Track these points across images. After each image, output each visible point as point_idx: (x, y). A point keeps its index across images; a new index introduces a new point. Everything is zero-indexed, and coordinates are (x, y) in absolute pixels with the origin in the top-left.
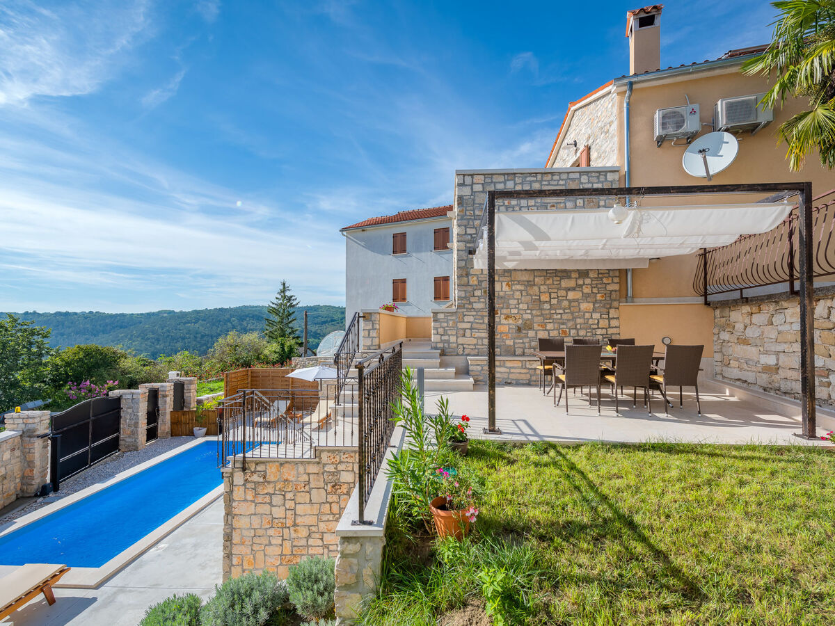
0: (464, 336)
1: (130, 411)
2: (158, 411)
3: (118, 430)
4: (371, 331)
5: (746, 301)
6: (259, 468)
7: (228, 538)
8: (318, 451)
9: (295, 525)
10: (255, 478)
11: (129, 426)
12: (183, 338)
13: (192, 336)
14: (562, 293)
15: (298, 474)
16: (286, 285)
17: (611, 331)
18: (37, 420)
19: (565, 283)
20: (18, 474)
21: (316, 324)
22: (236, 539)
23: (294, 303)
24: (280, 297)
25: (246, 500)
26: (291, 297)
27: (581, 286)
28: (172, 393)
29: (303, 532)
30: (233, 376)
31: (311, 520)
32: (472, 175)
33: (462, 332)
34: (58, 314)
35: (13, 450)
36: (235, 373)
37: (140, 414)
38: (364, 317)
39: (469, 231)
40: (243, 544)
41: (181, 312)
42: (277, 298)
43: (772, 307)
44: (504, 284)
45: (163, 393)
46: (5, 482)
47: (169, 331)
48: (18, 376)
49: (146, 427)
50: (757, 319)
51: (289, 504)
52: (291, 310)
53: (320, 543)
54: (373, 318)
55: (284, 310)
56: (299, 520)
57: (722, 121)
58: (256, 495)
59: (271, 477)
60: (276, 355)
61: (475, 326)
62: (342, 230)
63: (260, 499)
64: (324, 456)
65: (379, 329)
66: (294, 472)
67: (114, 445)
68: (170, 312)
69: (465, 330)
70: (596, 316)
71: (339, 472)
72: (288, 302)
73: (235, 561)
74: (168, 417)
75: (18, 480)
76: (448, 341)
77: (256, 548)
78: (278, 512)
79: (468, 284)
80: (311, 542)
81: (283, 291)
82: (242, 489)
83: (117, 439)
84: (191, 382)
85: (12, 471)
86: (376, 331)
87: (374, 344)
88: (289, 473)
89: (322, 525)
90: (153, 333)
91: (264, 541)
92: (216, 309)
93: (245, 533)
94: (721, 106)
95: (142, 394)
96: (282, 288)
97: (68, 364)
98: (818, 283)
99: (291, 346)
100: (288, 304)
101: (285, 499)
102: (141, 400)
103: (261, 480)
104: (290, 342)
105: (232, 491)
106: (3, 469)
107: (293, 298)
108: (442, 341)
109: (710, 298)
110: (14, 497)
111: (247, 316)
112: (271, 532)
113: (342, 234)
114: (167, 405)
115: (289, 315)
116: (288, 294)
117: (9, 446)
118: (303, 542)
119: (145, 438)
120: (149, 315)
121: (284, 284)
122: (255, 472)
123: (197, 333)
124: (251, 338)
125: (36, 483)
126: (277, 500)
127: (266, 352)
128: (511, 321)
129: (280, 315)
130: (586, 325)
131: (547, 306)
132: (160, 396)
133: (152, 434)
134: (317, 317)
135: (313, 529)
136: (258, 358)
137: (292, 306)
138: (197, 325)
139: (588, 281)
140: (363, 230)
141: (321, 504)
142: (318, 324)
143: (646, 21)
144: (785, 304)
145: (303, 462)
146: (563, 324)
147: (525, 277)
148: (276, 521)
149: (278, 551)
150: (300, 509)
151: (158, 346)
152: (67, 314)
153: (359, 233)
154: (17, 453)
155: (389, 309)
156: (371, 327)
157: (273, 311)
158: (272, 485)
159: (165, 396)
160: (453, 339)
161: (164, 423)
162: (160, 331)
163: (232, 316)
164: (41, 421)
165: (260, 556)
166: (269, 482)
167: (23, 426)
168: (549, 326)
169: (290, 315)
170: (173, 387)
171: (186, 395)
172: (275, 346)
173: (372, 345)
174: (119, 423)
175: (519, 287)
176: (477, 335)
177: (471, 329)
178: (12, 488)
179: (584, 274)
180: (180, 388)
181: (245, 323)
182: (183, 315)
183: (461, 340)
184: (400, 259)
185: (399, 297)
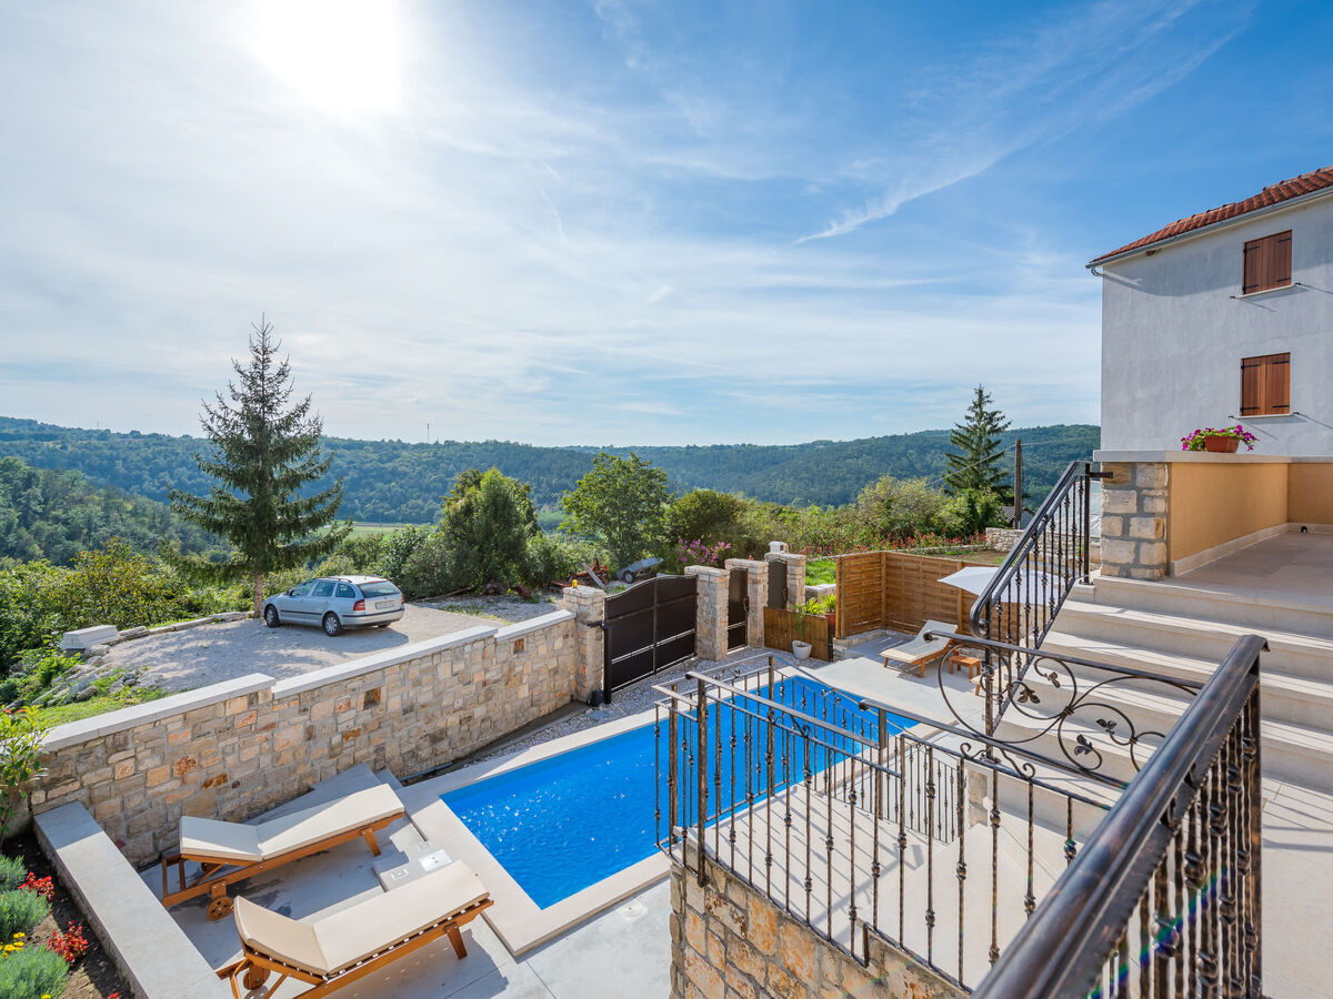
1: (707, 599)
2: (747, 602)
3: (692, 624)
4: (1134, 521)
6: (732, 894)
11: (706, 621)
12: (843, 479)
13: (854, 477)
16: (984, 394)
18: (588, 602)
20: (571, 668)
21: (1055, 460)
23: (1001, 424)
24: (972, 415)
25: (707, 958)
26: (995, 413)
28: (766, 578)
30: (853, 563)
34: (714, 447)
35: (566, 636)
36: (857, 557)
37: (718, 607)
38: (1108, 475)
41: (840, 442)
42: (968, 418)
45: (753, 577)
46: (557, 677)
47: (825, 469)
48: (640, 526)
49: (727, 628)
52: (993, 438)
54: (1141, 480)
55: (980, 438)
59: (756, 937)
60: (960, 520)
62: (1092, 266)
65: (1167, 515)
67: (688, 647)
68: (827, 443)
72: (989, 423)
74: (760, 615)
75: (572, 677)
81: (979, 404)
83: (692, 637)
84: (797, 563)
85: (565, 664)
86: (1152, 521)
87: (1144, 561)
88: (798, 956)
90: (807, 470)
92: (886, 437)
95: (721, 577)
96: (976, 398)
97: (686, 513)
99: (987, 504)
100: (988, 427)
102: (719, 586)
104: (987, 497)
105: (683, 916)
106: (555, 660)
107: (997, 416)
110: (567, 699)
111: (932, 447)
113: (1094, 271)
114: (759, 595)
115: (990, 448)
116: (988, 408)
117: (561, 630)
119: (726, 643)
120: (802, 447)
121: (981, 392)
122: (725, 899)
123: (860, 473)
124: (914, 488)
125: (589, 684)
127: (943, 513)
129: (974, 446)
132: (749, 581)
133: (737, 638)
134: (1059, 447)
136: (928, 523)
137: (995, 430)
138: (860, 462)
140: (1150, 253)
142: (1060, 458)
151: (812, 489)
152: (722, 447)
153: (1140, 263)
154: (571, 641)
155: (1217, 443)
156: (1133, 508)
157: (961, 438)
159: (756, 582)
161: (755, 624)
162: (815, 468)
163: (908, 447)
164: (593, 603)
166: (751, 945)
167: (577, 606)
169: (991, 446)
170: (767, 569)
171: (789, 582)
172: (960, 502)
173: (1136, 564)
174: (695, 615)
178: (565, 686)
180: (779, 572)
181: (928, 458)
182: (843, 446)
184: (1266, 302)
185: (1262, 402)
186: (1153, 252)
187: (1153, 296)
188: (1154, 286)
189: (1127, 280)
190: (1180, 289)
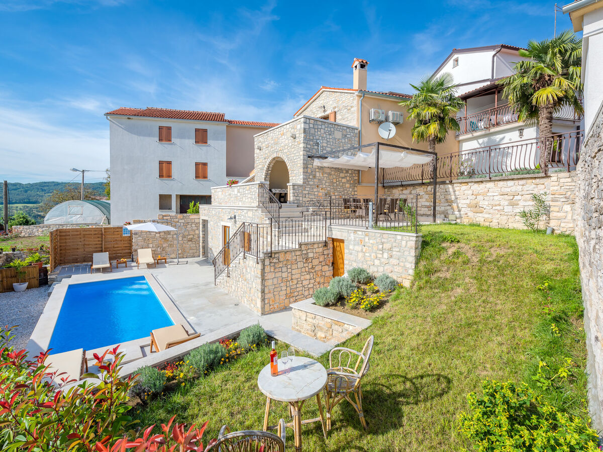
0: (305, 197)
5: (402, 186)
6: (276, 256)
7: (263, 292)
8: (300, 245)
9: (292, 279)
10: (275, 261)
14: (340, 179)
15: (292, 256)
17: (355, 196)
19: (342, 175)
22: (266, 291)
25: (271, 272)
27: (346, 177)
29: (295, 282)
31: (297, 276)
32: (309, 119)
33: (304, 195)
39: (309, 146)
40: (270, 293)
43: (412, 188)
44: (321, 173)
50: (404, 192)
51: (289, 270)
53: (301, 285)
56: (293, 277)
57: (391, 119)
58: (275, 268)
59: (281, 259)
61: (310, 192)
62: (107, 114)
63: (277, 270)
64: (303, 247)
66: (290, 256)
69: (306, 194)
70: (351, 190)
71: (308, 253)
73: (266, 302)
76: (299, 200)
77: (275, 293)
78: (284, 275)
79: (307, 172)
80: (298, 286)
82: (269, 267)
88: (288, 256)
89: (302, 277)
91: (279, 289)
93: (270, 287)
94: (390, 113)
98: (438, 180)
101: (287, 268)
103: (277, 261)
105: (264, 268)
108: (296, 200)
109: (385, 185)
112: (282, 285)
113: (107, 118)
118: (295, 286)
122: (274, 258)
126: (284, 269)
128: (323, 191)
130: (348, 194)
131: (335, 185)
135: (299, 280)
139: (348, 175)
140: (129, 118)
141: (301, 268)
143: (362, 66)
144: (417, 187)
145: (295, 251)
146: (340, 193)
147: (328, 171)
148: (284, 279)
149: (284, 292)
150: (294, 272)
153: (124, 119)
158: (282, 263)
160: (301, 199)
165: (277, 297)
166: (280, 262)
168: (336, 194)
175: (326, 175)
176: (311, 197)
177: (308, 194)
179: (347, 171)
183: (304, 199)
184: (165, 146)
185: (164, 174)
186: (130, 119)
187: (130, 134)
188: (130, 130)
189: (120, 126)
190: (139, 134)
